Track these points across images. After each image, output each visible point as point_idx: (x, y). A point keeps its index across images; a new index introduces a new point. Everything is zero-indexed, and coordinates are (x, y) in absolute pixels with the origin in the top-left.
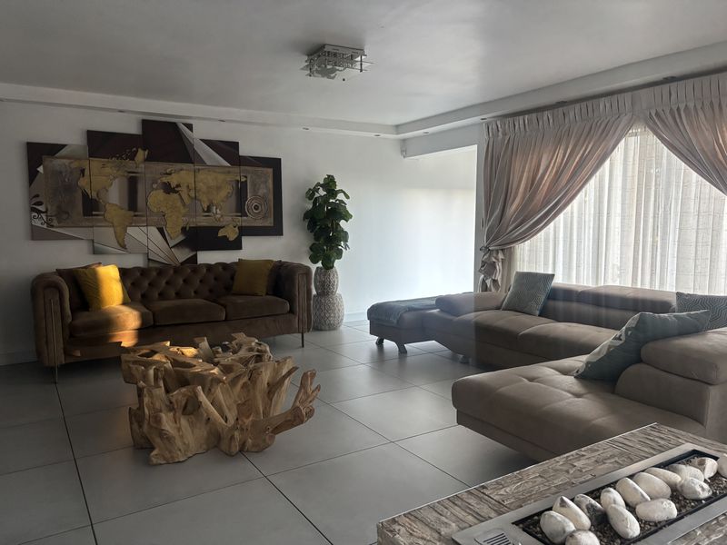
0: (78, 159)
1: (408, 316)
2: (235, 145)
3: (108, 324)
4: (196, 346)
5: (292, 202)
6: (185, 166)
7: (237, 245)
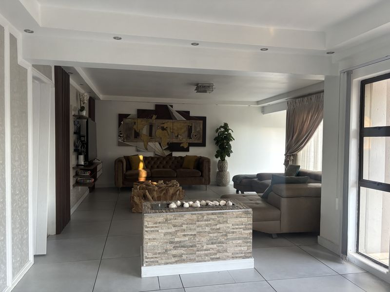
0: (134, 119)
1: (244, 180)
2: (188, 112)
3: (138, 175)
4: (157, 182)
5: (210, 134)
6: (170, 121)
7: (187, 150)
